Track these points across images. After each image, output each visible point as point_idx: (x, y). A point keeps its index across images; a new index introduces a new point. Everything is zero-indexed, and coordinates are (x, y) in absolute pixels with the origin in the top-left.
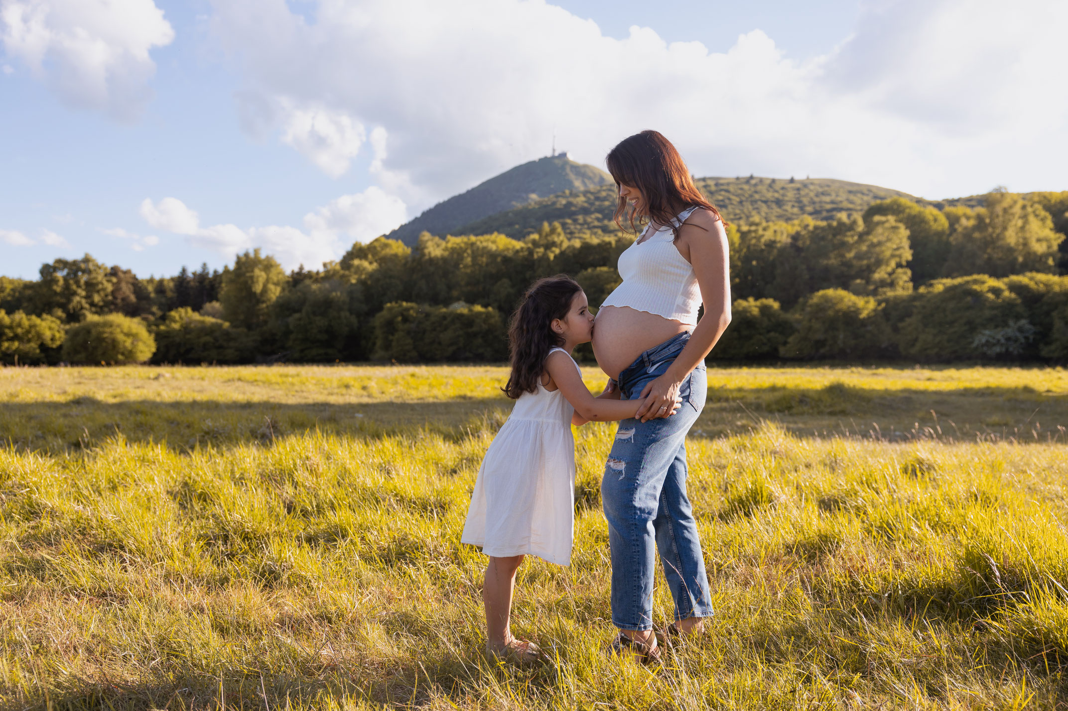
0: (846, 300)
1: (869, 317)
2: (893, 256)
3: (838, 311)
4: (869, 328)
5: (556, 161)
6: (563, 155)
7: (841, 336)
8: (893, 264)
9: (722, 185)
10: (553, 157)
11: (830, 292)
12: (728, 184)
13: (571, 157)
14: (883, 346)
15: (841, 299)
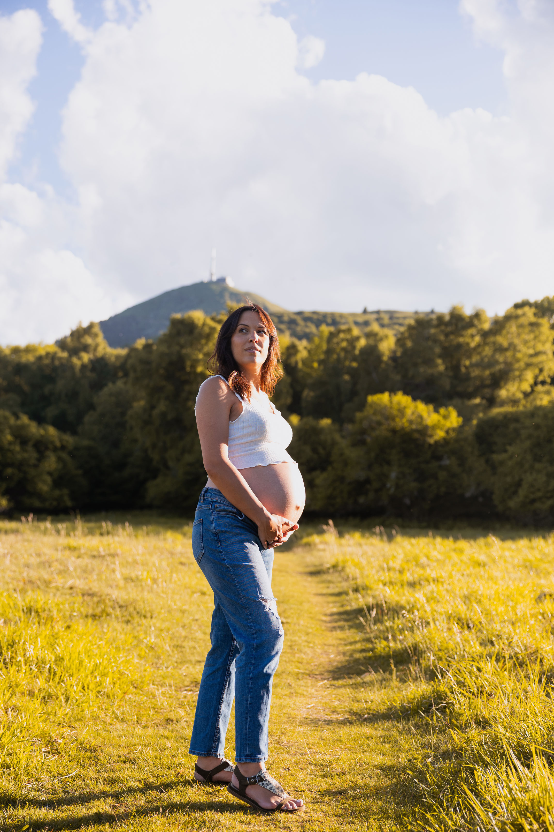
0: (409, 412)
1: (446, 442)
2: (528, 365)
3: (394, 431)
4: (446, 462)
5: (214, 287)
6: (222, 280)
7: (393, 475)
8: (529, 376)
9: (398, 318)
10: (211, 283)
11: (385, 398)
12: (405, 318)
13: (231, 283)
14: (468, 494)
15: (402, 411)
